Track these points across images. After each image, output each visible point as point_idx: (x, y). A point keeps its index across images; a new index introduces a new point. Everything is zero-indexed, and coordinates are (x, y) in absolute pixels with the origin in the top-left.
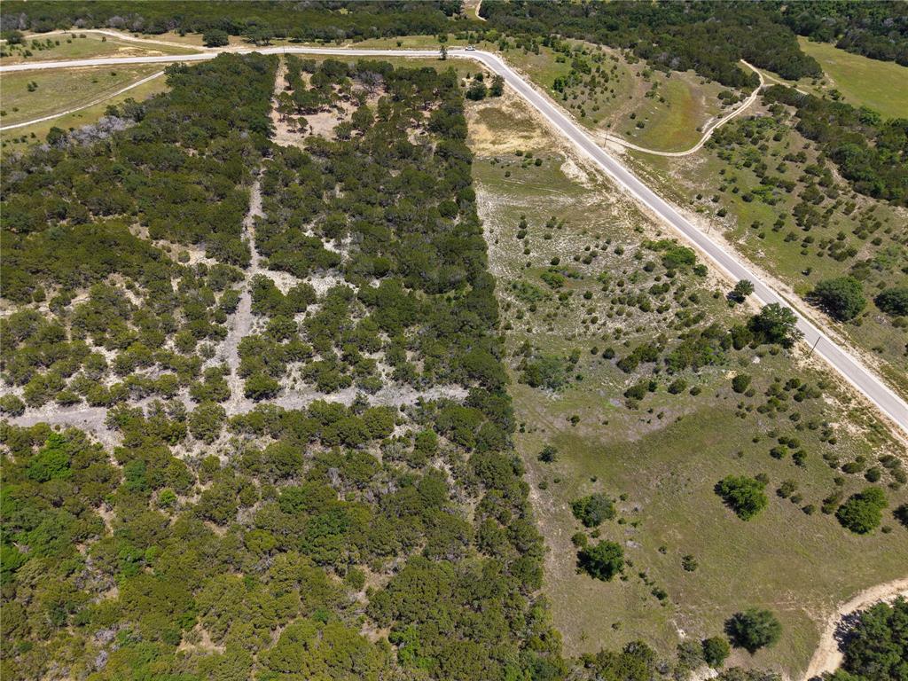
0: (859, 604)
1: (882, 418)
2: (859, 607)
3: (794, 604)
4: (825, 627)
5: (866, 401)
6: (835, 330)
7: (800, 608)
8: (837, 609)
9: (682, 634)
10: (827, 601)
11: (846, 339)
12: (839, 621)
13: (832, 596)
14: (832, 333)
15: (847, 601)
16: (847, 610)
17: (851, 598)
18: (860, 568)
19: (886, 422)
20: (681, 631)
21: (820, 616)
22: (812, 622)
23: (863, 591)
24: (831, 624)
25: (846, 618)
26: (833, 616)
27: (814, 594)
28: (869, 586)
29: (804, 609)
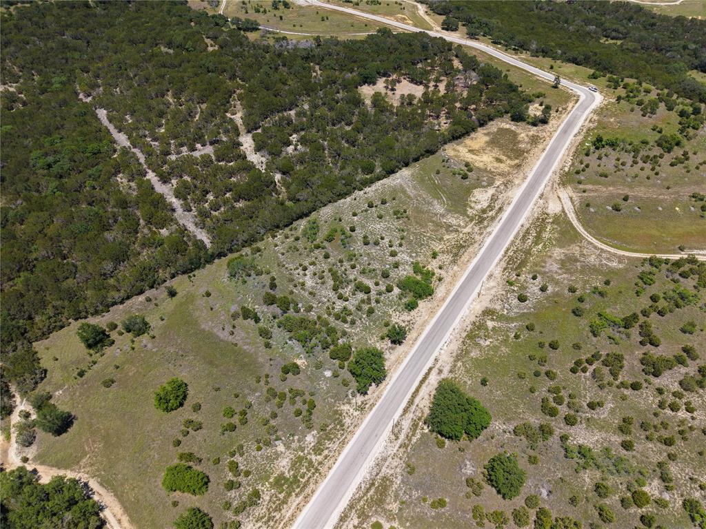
0: (100, 492)
1: (312, 486)
2: (98, 493)
3: (91, 449)
4: (75, 472)
5: (326, 469)
6: (415, 426)
7: (89, 453)
8: (93, 478)
9: (58, 393)
10: (98, 470)
11: (408, 438)
12: (82, 480)
13: (103, 473)
14: (406, 424)
15: (101, 484)
16: (93, 484)
17: (103, 486)
18: (133, 489)
19: (308, 490)
20: (61, 392)
21: (84, 467)
22: (78, 462)
23: (112, 494)
24: (79, 475)
25: (86, 485)
26: (86, 475)
27: (102, 461)
28: (118, 498)
29: (88, 456)
